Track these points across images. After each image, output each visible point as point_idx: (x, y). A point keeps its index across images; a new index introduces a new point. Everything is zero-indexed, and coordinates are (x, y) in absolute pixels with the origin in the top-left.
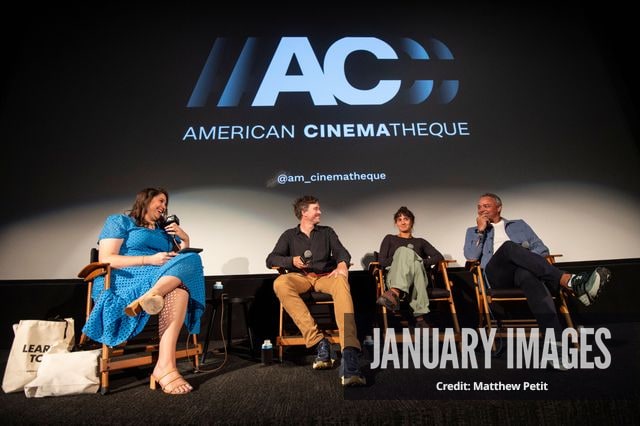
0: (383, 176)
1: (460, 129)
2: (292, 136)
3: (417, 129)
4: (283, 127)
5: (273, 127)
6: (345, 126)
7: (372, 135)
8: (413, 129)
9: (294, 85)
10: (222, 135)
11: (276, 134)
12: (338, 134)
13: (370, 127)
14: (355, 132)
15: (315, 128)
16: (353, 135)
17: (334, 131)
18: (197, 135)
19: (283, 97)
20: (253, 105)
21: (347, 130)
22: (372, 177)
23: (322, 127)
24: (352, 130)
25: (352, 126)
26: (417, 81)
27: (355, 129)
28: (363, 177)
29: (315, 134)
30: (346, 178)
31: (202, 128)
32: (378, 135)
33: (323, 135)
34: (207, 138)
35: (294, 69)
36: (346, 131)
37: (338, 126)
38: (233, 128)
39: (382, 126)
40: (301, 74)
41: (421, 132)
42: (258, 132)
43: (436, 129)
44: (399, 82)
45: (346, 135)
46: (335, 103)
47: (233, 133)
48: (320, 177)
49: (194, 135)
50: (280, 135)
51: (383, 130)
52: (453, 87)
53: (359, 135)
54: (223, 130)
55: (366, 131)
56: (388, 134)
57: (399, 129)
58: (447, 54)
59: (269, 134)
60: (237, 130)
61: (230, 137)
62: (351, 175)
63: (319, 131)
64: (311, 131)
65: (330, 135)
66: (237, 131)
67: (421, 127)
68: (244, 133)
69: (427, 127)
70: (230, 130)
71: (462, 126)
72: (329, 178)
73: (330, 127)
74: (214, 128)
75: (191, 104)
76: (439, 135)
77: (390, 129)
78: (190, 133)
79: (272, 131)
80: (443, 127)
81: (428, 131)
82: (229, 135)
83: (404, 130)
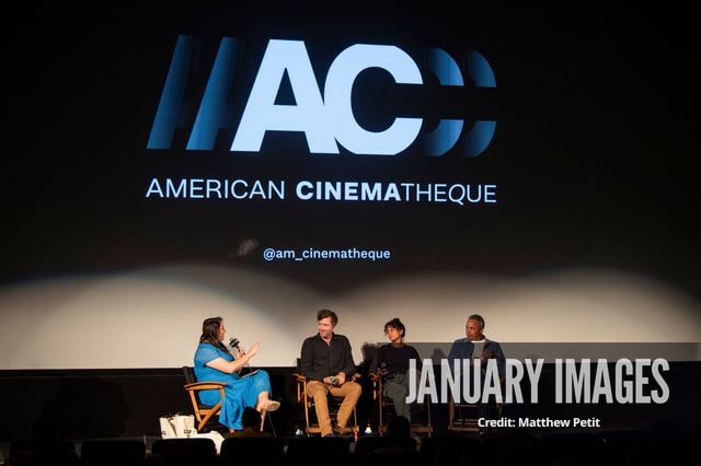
0: (387, 254)
1: (486, 194)
2: (282, 196)
3: (434, 192)
4: (271, 183)
5: (258, 182)
6: (347, 185)
7: (379, 198)
8: (429, 193)
9: (285, 120)
10: (196, 192)
11: (262, 192)
12: (338, 196)
13: (378, 186)
14: (359, 194)
15: (310, 186)
16: (356, 198)
17: (332, 191)
18: (164, 192)
19: (271, 137)
20: (232, 149)
21: (349, 191)
22: (373, 255)
23: (319, 184)
24: (355, 191)
25: (356, 184)
26: (443, 121)
27: (359, 188)
28: (364, 254)
29: (310, 195)
30: (344, 255)
31: (169, 181)
32: (386, 198)
33: (319, 197)
34: (176, 195)
35: (285, 96)
36: (347, 191)
37: (339, 184)
38: (209, 181)
39: (392, 186)
40: (295, 104)
41: (439, 196)
42: (240, 190)
43: (457, 193)
44: (421, 120)
45: (347, 197)
46: (337, 151)
47: (209, 190)
48: (314, 254)
49: (160, 191)
50: (267, 196)
51: (393, 192)
52: (487, 130)
53: (364, 198)
54: (196, 184)
55: (372, 192)
56: (398, 199)
57: (413, 190)
58: (488, 78)
59: (253, 192)
60: (213, 185)
61: (205, 194)
62: (350, 251)
63: (314, 190)
64: (305, 190)
65: (327, 197)
66: (215, 187)
67: (440, 189)
68: (222, 190)
69: (446, 190)
70: (204, 185)
71: (489, 190)
72: (324, 254)
73: (328, 185)
74: (184, 182)
75: (152, 144)
76: (459, 201)
77: (402, 191)
78: (154, 188)
79: (258, 189)
80: (466, 190)
81: (446, 196)
82: (204, 192)
83: (418, 192)
